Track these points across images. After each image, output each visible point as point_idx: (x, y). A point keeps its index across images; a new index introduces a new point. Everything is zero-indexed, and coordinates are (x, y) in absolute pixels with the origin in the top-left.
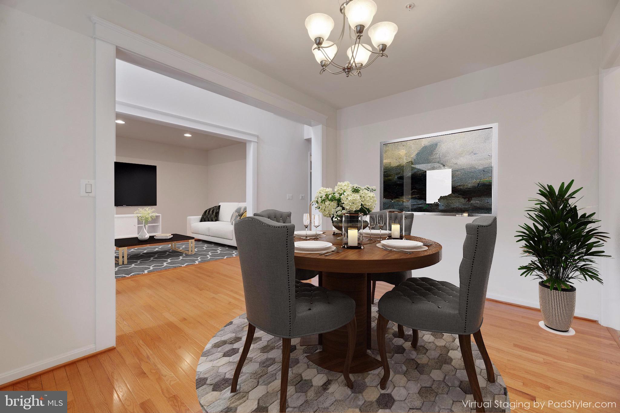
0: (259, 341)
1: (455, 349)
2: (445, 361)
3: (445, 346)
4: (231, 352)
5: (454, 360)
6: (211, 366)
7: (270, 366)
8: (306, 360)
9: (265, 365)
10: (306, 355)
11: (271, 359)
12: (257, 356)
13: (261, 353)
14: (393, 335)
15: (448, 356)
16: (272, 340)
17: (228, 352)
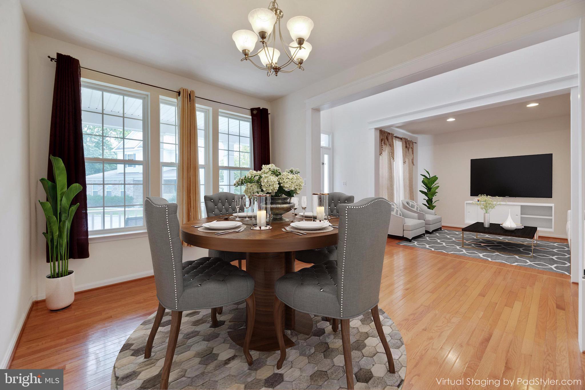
0: (197, 315)
1: (376, 336)
2: (357, 348)
3: (366, 333)
4: (167, 323)
5: (367, 347)
6: (143, 334)
7: (192, 338)
8: (226, 335)
9: (187, 337)
10: (229, 330)
11: (196, 331)
12: (187, 328)
13: (191, 325)
14: (322, 319)
15: (364, 343)
16: (207, 315)
17: (164, 323)
